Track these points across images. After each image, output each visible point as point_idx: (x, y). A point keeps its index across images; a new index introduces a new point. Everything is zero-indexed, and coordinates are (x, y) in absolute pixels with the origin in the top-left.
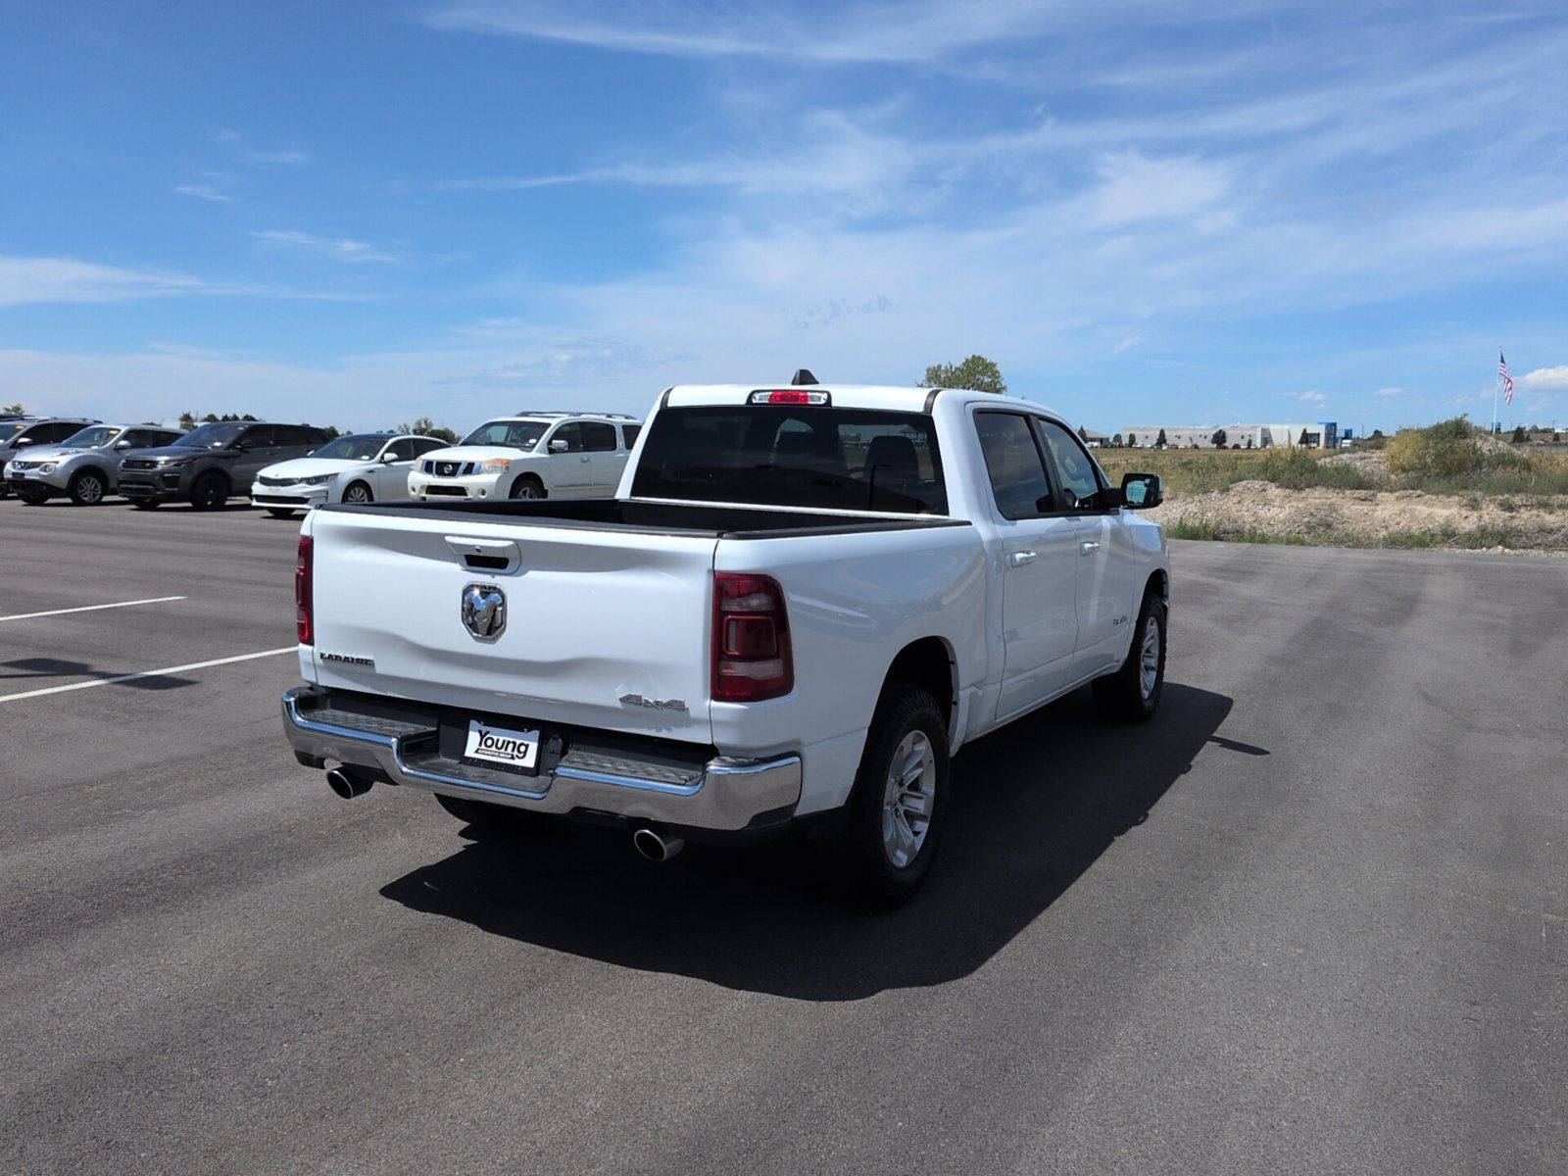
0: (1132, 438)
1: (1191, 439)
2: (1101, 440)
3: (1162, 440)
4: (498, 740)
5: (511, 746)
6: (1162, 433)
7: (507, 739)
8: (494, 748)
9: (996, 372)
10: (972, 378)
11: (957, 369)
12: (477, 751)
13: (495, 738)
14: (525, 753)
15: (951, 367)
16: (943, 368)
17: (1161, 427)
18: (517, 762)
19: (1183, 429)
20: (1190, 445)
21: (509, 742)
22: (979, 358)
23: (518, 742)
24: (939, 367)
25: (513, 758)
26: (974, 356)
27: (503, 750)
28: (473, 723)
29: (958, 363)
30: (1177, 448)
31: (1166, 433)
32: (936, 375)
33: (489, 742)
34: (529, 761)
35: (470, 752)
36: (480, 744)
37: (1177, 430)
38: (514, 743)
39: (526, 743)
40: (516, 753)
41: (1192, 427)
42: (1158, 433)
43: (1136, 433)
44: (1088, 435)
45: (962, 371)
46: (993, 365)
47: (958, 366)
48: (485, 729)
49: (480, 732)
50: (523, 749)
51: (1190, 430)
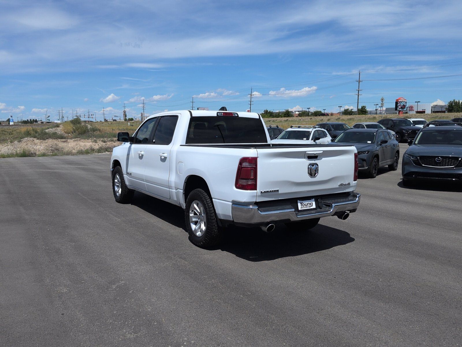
4: (305, 204)
5: (309, 204)
7: (307, 203)
8: (305, 206)
12: (301, 208)
13: (304, 203)
14: (312, 205)
18: (311, 208)
21: (308, 203)
23: (310, 203)
25: (310, 207)
27: (307, 206)
28: (298, 201)
33: (303, 205)
34: (314, 206)
35: (300, 209)
36: (301, 206)
38: (309, 203)
39: (312, 202)
40: (310, 205)
48: (301, 202)
49: (300, 203)
50: (311, 204)
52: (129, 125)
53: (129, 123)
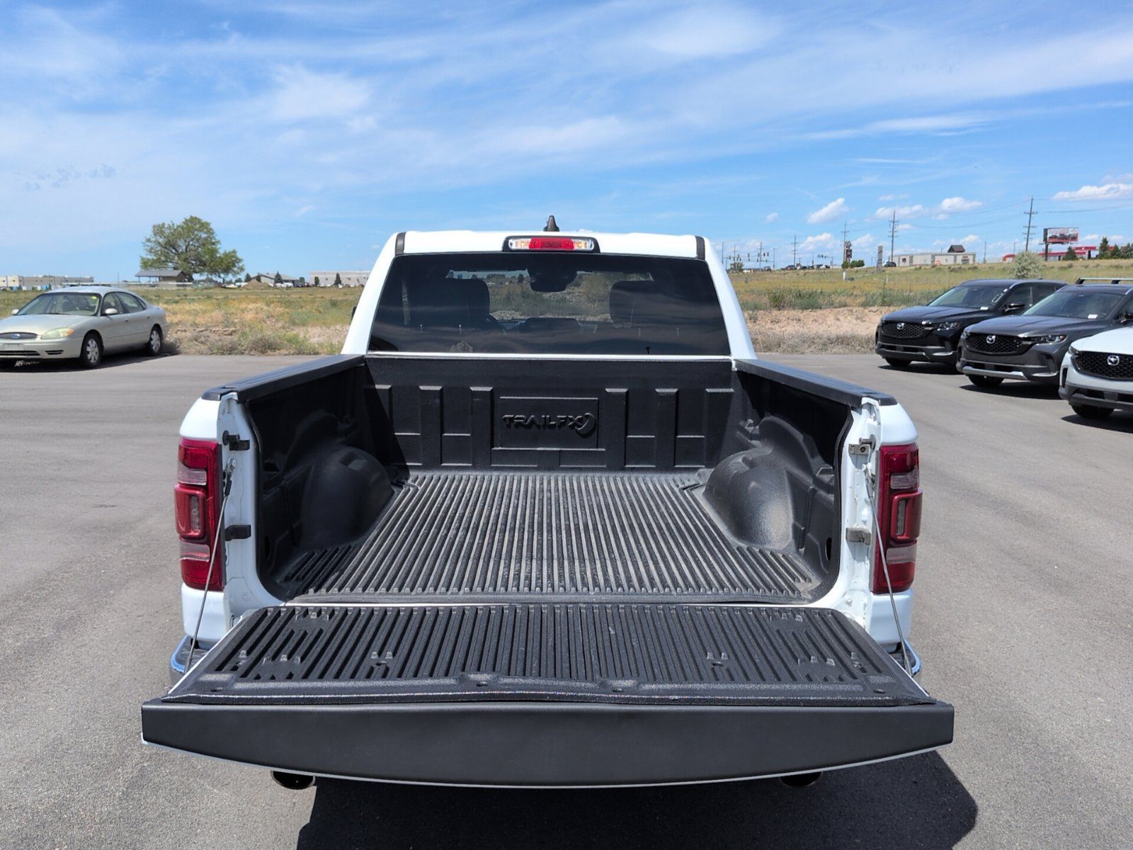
0: (317, 280)
1: (358, 280)
2: (293, 282)
3: (338, 281)
6: (338, 276)
9: (211, 229)
10: (191, 234)
11: (178, 227)
15: (173, 225)
16: (166, 226)
17: (336, 272)
19: (351, 273)
20: (357, 285)
22: (196, 218)
24: (163, 224)
26: (191, 217)
29: (179, 221)
30: (349, 287)
31: (341, 276)
32: (161, 231)
37: (347, 274)
41: (358, 272)
42: (335, 276)
43: (320, 277)
44: (283, 278)
45: (183, 228)
46: (208, 224)
47: (178, 224)
51: (357, 274)
52: (844, 277)
53: (844, 274)
